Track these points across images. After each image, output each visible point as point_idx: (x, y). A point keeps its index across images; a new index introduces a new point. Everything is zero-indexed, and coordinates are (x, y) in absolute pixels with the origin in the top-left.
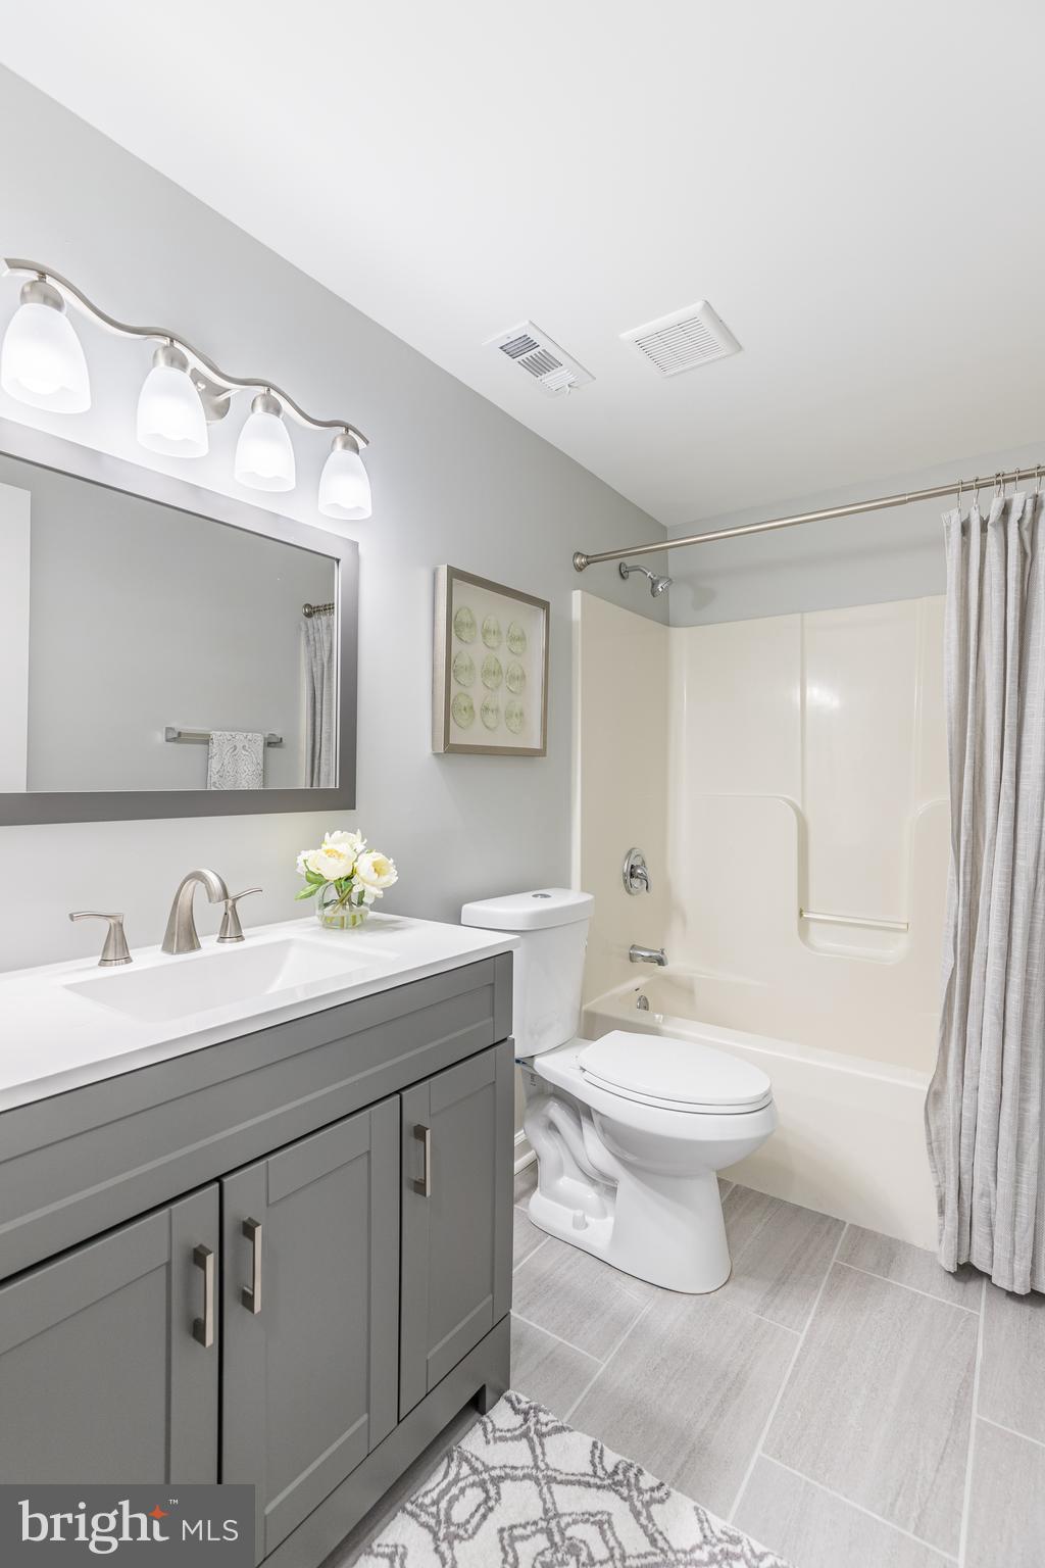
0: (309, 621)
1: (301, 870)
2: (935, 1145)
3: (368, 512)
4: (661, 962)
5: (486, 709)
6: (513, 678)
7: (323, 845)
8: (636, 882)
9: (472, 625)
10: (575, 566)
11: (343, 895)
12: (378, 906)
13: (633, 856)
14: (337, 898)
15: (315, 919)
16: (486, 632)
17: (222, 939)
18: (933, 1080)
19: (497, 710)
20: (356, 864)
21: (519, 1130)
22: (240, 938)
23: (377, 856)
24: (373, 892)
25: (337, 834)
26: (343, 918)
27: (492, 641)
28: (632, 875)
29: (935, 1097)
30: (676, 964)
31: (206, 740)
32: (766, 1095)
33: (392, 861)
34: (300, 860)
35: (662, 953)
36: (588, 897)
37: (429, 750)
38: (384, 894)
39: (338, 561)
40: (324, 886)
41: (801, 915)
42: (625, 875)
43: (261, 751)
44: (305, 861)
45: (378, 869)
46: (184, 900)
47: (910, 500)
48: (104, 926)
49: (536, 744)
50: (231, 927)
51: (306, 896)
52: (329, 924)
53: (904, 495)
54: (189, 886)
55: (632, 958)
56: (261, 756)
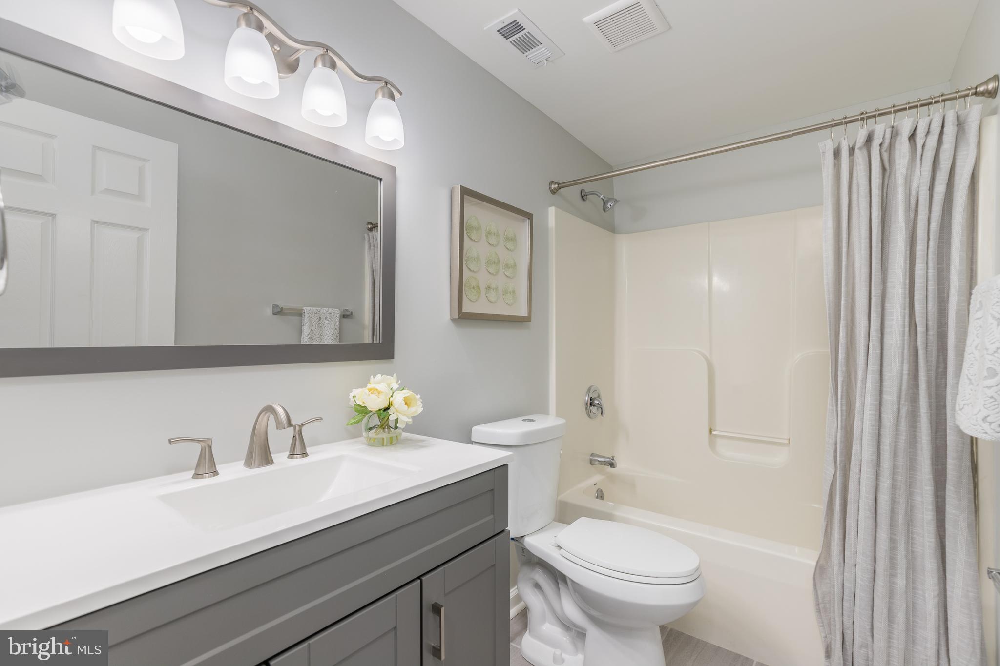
0: (370, 234)
1: (352, 404)
2: (821, 606)
3: (402, 144)
4: (612, 465)
5: (489, 288)
6: (507, 266)
7: (368, 385)
8: (594, 409)
9: (478, 229)
10: (551, 190)
11: (384, 421)
12: (409, 428)
13: (592, 391)
14: (379, 424)
15: (362, 439)
16: (489, 234)
17: (292, 455)
18: (819, 558)
19: (497, 289)
20: (392, 399)
21: (513, 587)
22: (305, 454)
23: (407, 393)
24: (405, 419)
25: (379, 376)
26: (383, 439)
27: (493, 240)
28: (591, 405)
29: (821, 570)
30: (622, 465)
31: (300, 314)
32: (697, 569)
33: (419, 396)
34: (351, 395)
35: (613, 459)
36: (561, 421)
37: (447, 317)
38: (413, 420)
39: (381, 179)
40: (367, 416)
41: (711, 432)
42: (586, 404)
43: (338, 321)
44: (354, 397)
45: (408, 402)
46: (261, 427)
47: (794, 134)
48: (198, 447)
49: (524, 313)
50: (298, 448)
51: (355, 423)
52: (372, 443)
53: (790, 131)
54: (263, 418)
55: (591, 462)
56: (338, 323)
